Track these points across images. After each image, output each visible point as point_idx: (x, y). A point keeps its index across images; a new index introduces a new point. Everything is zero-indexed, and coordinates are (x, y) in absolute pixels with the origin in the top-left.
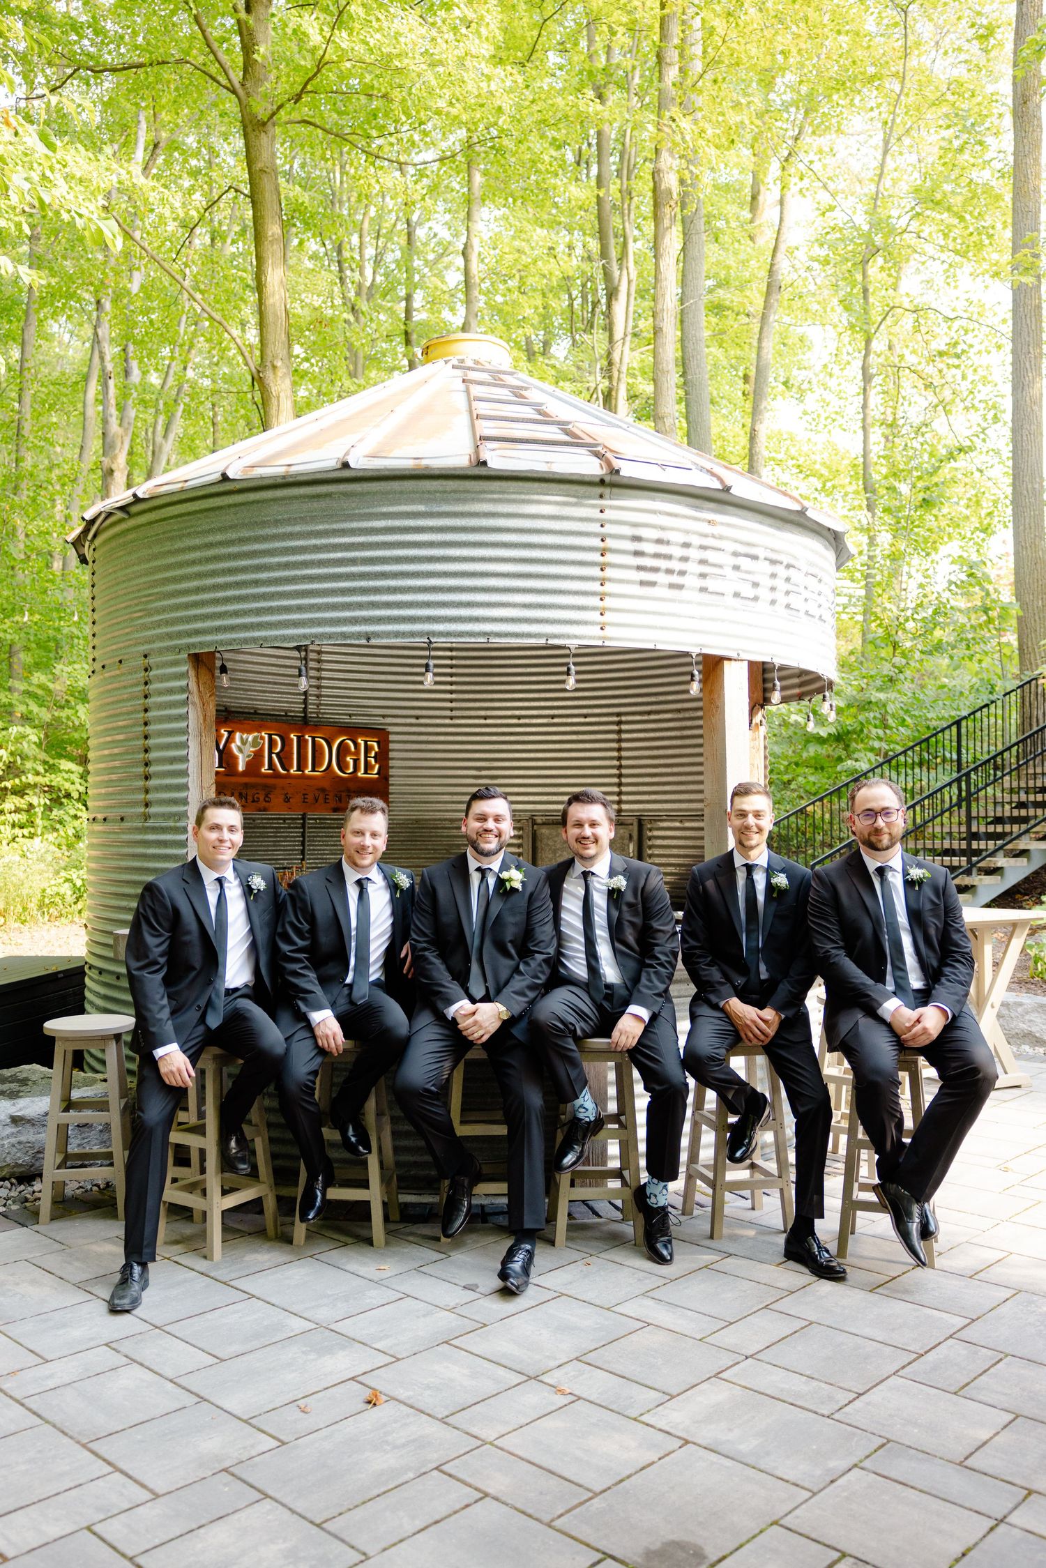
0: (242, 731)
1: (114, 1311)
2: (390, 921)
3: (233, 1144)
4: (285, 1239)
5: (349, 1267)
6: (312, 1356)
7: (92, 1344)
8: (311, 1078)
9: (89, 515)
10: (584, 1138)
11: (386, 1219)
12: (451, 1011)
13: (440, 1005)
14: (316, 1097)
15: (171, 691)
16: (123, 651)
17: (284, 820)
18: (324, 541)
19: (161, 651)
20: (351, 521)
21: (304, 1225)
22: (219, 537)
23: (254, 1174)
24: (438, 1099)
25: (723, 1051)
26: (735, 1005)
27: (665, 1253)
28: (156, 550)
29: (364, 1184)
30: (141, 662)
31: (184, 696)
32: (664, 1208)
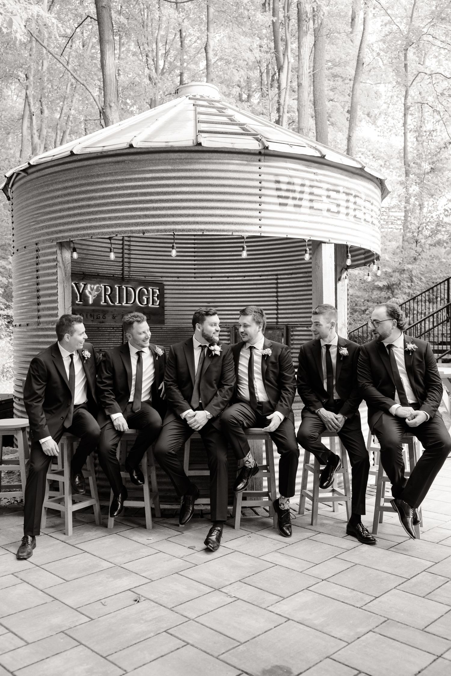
0: (91, 284)
1: (19, 558)
2: (153, 371)
3: (77, 480)
4: (105, 525)
5: (133, 538)
6: (110, 580)
7: (5, 574)
8: (114, 447)
9: (8, 175)
10: (248, 476)
11: (153, 516)
12: (184, 415)
13: (178, 412)
14: (118, 457)
15: (49, 261)
16: (26, 242)
17: (113, 327)
18: (121, 185)
19: (44, 241)
20: (135, 174)
21: (113, 519)
22: (70, 184)
23: (88, 494)
24: (176, 458)
25: (317, 434)
26: (323, 411)
27: (288, 532)
28: (41, 191)
29: (142, 499)
30: (35, 247)
31: (55, 263)
32: (288, 510)
